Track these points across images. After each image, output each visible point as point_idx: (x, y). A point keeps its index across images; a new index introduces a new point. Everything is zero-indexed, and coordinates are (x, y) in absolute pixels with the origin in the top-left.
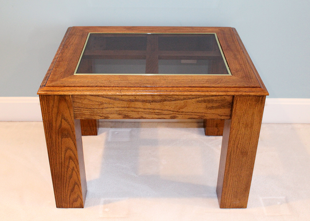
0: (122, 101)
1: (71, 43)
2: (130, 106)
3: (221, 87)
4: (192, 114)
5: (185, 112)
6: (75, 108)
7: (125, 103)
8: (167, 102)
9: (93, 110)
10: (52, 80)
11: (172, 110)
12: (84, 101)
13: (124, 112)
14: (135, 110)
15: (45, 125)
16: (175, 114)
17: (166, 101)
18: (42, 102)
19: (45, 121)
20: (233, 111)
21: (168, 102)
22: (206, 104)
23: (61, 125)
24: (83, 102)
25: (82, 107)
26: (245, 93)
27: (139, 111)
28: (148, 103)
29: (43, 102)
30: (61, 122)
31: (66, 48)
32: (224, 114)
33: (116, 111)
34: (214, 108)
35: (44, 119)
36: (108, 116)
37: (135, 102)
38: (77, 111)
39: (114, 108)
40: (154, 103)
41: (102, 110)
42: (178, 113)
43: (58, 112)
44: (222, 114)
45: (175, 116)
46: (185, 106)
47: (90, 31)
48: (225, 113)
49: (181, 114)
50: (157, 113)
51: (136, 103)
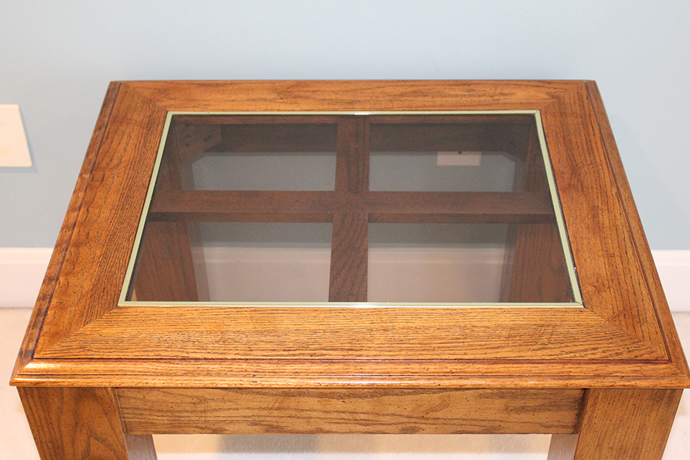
0: (259, 396)
1: (115, 161)
2: (285, 405)
3: (550, 362)
4: (464, 422)
5: (445, 419)
6: (126, 411)
7: (270, 399)
8: (391, 397)
9: (177, 414)
10: (53, 330)
11: (405, 413)
12: (150, 394)
13: (268, 419)
14: (299, 414)
15: (44, 451)
16: (415, 423)
17: (389, 395)
18: (28, 401)
19: (41, 442)
20: (585, 421)
21: (395, 397)
22: (504, 401)
23: (89, 451)
24: (147, 397)
25: (146, 407)
26: (622, 383)
27: (311, 418)
28: (337, 399)
29: (31, 401)
30: (89, 444)
31: (99, 183)
32: (557, 423)
33: (245, 417)
34: (529, 411)
35: (38, 437)
36: (221, 428)
37: (298, 398)
38: (130, 416)
39: (237, 409)
40: (354, 400)
41: (203, 414)
42: (423, 421)
43: (77, 424)
44: (550, 424)
45: (415, 427)
46: (445, 405)
47: (172, 102)
48: (559, 421)
49: (432, 422)
50: (361, 422)
51: (302, 399)
